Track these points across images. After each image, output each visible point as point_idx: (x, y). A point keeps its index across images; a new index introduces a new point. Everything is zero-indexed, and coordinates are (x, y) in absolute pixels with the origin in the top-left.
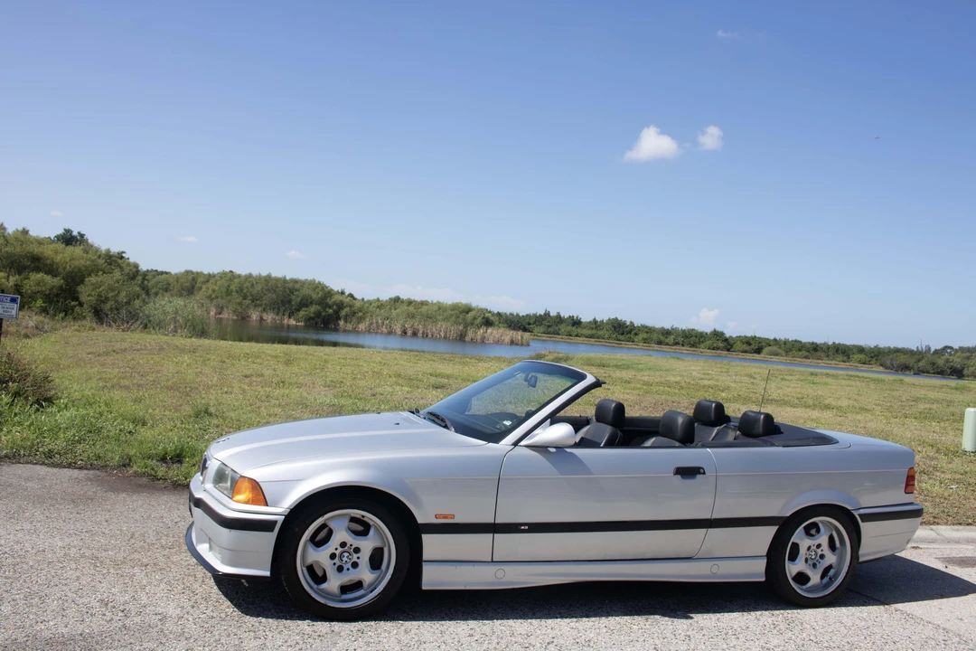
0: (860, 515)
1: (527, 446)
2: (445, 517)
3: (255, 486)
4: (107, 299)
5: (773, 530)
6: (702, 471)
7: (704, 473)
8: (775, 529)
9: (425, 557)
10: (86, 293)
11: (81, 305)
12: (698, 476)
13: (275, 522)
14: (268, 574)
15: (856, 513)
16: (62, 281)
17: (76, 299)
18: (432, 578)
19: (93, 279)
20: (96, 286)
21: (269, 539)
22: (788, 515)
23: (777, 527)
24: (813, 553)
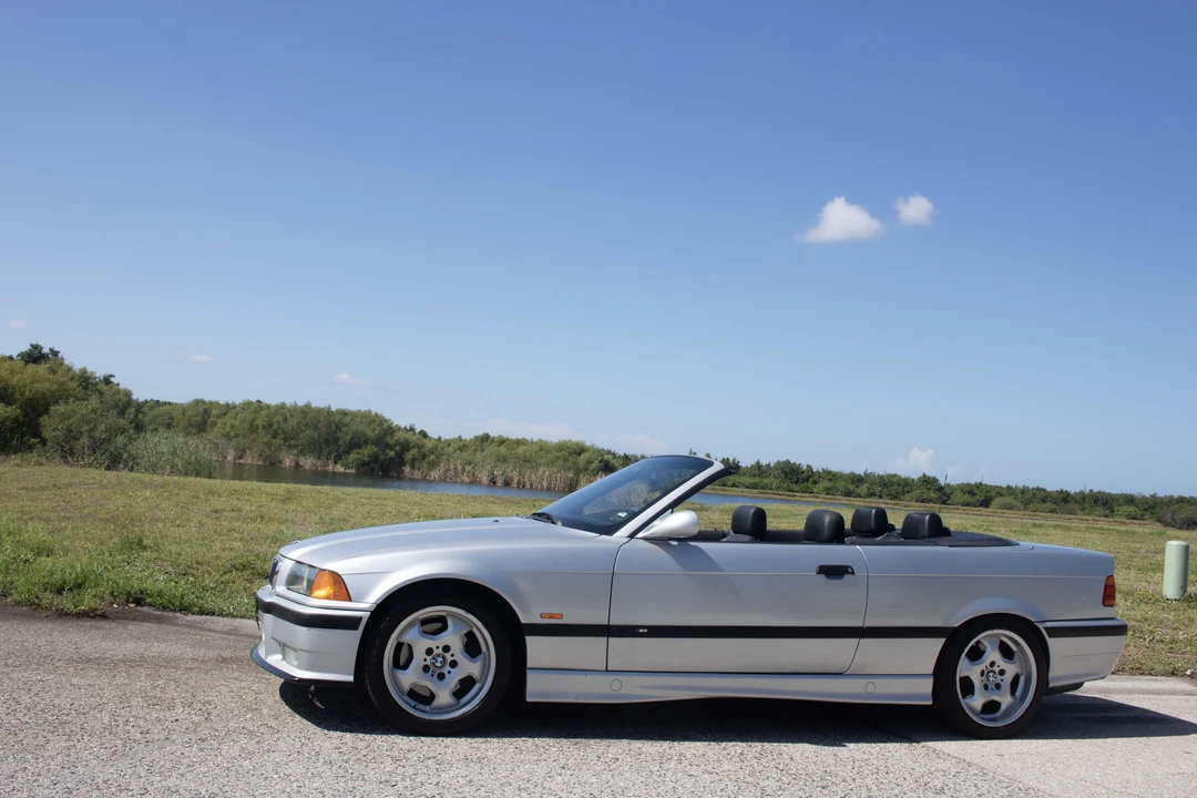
0: (1046, 629)
1: (645, 539)
2: (552, 617)
3: (337, 579)
4: (79, 434)
5: (939, 643)
6: (850, 570)
7: (853, 573)
8: (942, 641)
9: (529, 665)
10: (51, 426)
11: (44, 442)
12: (846, 576)
13: (360, 619)
14: (350, 678)
15: (1041, 626)
16: (19, 411)
17: (37, 435)
18: (538, 688)
19: (61, 408)
21: (352, 639)
22: (957, 625)
23: (944, 640)
24: (991, 674)
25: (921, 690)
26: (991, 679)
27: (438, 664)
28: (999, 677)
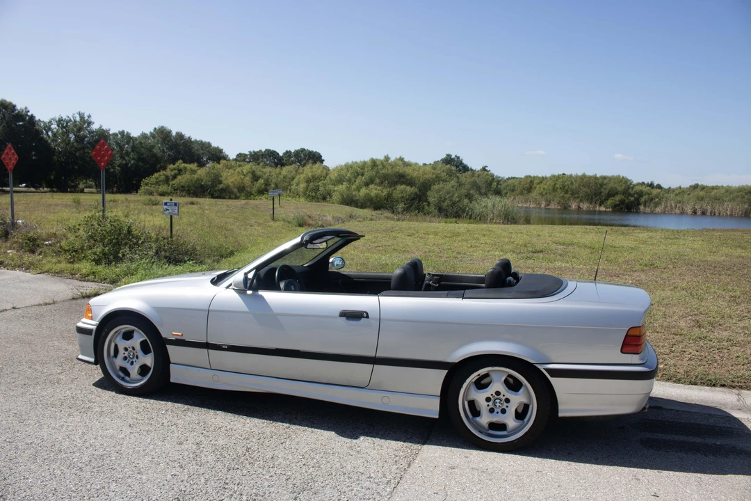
0: (548, 370)
1: (233, 289)
2: (178, 335)
4: (445, 199)
6: (365, 315)
7: (367, 317)
8: (445, 372)
9: (171, 360)
10: (432, 197)
11: (429, 204)
12: (361, 319)
13: (92, 330)
14: (93, 360)
15: (541, 368)
16: (416, 189)
17: (426, 200)
19: (436, 187)
20: (439, 191)
22: (457, 361)
23: (447, 371)
24: (498, 401)
25: (431, 408)
26: (498, 404)
27: (131, 356)
28: (506, 404)
